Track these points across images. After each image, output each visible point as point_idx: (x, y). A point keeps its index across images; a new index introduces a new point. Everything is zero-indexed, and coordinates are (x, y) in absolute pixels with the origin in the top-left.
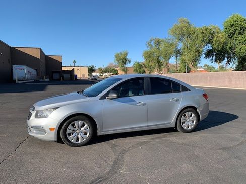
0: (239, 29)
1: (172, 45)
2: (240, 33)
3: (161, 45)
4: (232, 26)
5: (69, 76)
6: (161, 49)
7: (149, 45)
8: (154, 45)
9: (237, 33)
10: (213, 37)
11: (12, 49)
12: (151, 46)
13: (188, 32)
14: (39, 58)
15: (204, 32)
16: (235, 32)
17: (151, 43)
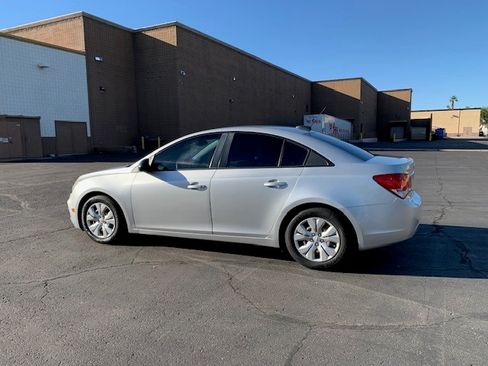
5: (423, 131)
11: (314, 85)
14: (359, 98)
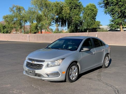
0: (74, 5)
1: (34, 13)
2: (75, 8)
3: (21, 11)
4: (70, 3)
6: (21, 14)
7: (12, 10)
8: (16, 11)
9: (73, 8)
10: (62, 10)
12: (14, 11)
13: (46, 4)
15: (57, 5)
16: (72, 7)
17: (14, 9)
